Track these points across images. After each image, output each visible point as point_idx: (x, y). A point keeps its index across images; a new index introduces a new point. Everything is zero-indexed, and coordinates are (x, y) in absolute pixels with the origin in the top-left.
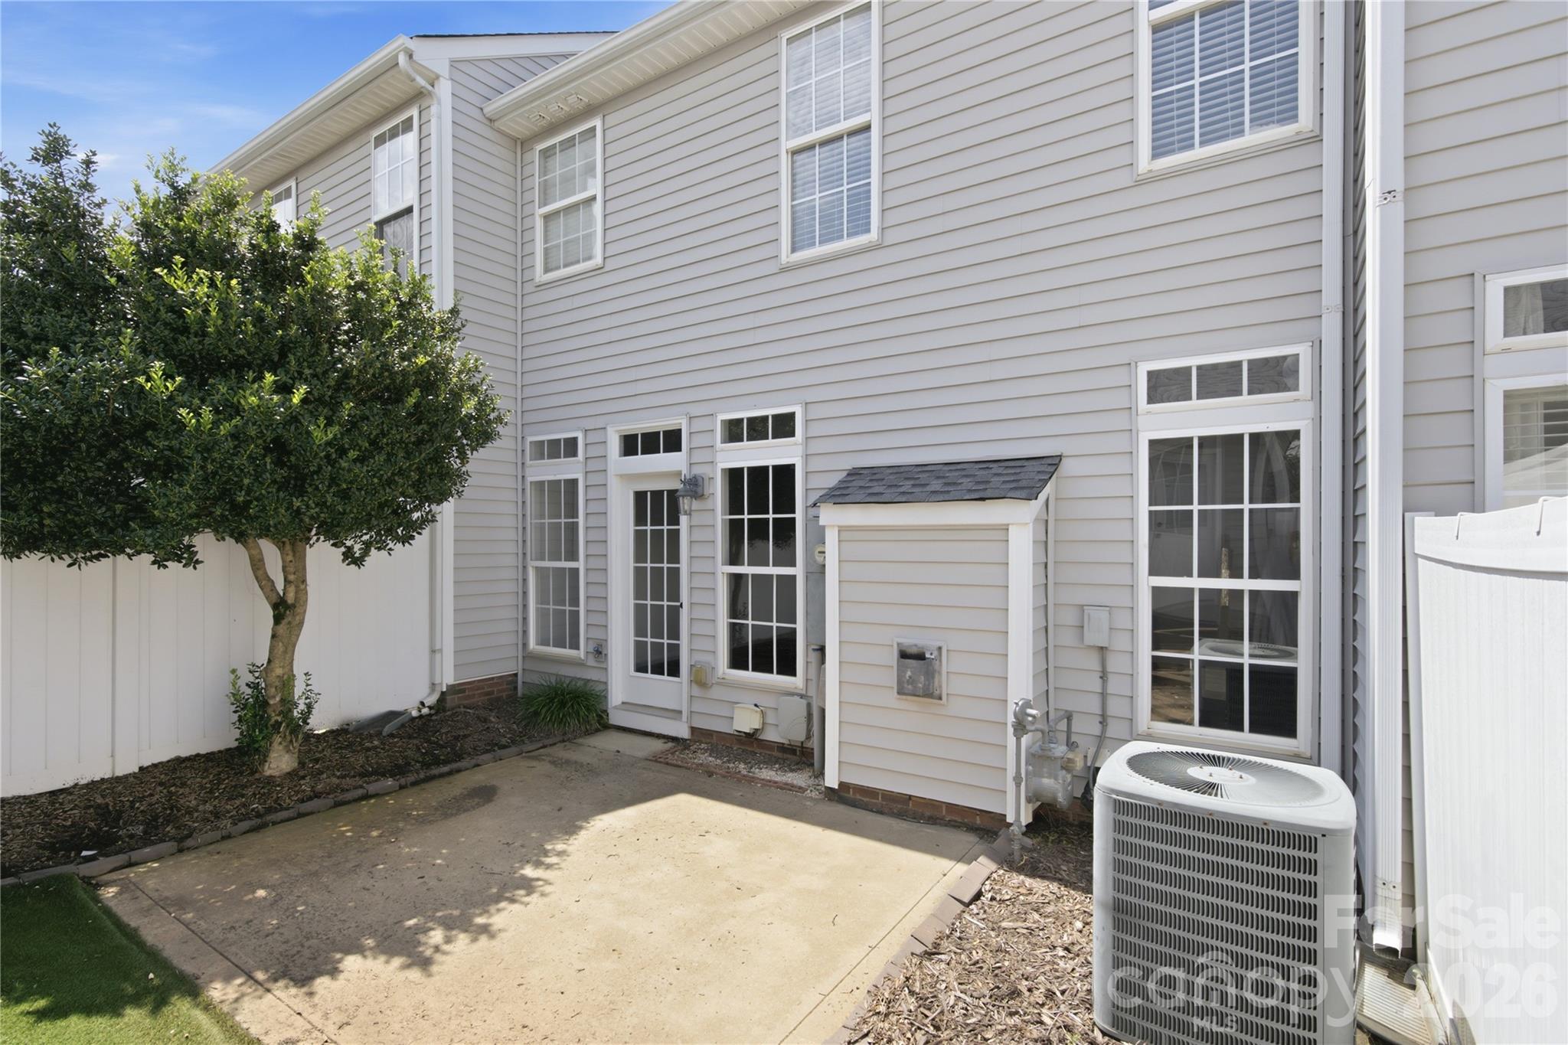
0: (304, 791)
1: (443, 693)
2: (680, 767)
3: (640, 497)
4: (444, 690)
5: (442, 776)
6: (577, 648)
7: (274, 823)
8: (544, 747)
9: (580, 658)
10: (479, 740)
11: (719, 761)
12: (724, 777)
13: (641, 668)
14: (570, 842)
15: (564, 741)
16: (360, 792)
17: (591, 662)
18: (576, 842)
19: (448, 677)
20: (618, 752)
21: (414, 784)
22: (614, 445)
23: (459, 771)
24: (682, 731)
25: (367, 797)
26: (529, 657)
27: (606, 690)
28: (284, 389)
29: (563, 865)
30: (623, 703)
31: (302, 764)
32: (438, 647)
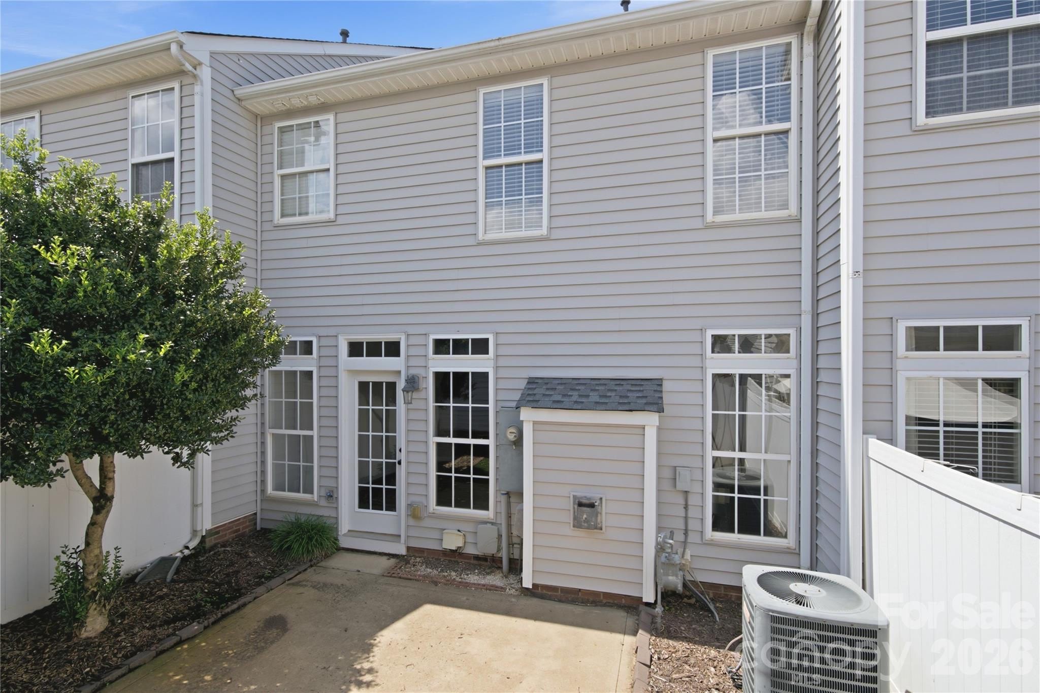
0: (125, 647)
1: (203, 537)
2: (410, 579)
3: (363, 386)
4: (204, 534)
5: (233, 612)
6: (312, 493)
7: (111, 682)
8: (300, 573)
9: (314, 501)
10: (248, 575)
11: (435, 572)
12: (446, 584)
13: (363, 504)
14: (371, 659)
15: (311, 566)
16: (175, 639)
17: (323, 502)
18: (376, 659)
19: (206, 524)
20: (359, 571)
21: (214, 623)
22: (344, 349)
23: (244, 605)
24: (403, 551)
25: (181, 642)
27: (337, 523)
28: (151, 344)
29: (378, 681)
30: (349, 531)
31: (112, 622)
32: (199, 502)
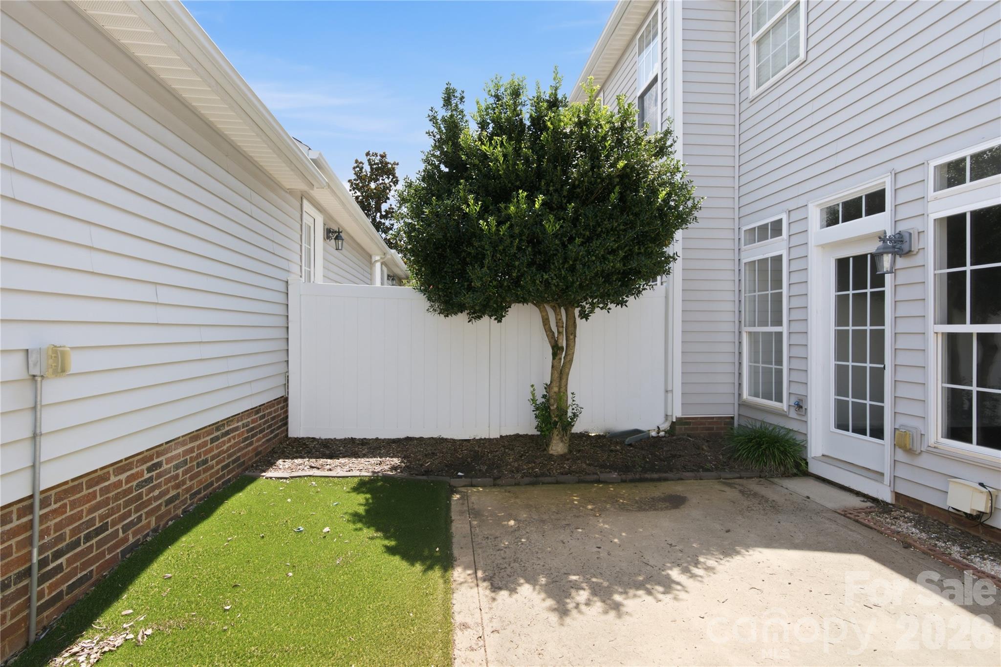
0: (565, 468)
1: (673, 423)
2: (871, 528)
3: (842, 264)
4: (674, 420)
5: (652, 480)
6: (781, 401)
7: (543, 483)
8: (741, 478)
9: (783, 410)
10: (689, 461)
11: (924, 536)
12: (924, 553)
13: (842, 425)
14: (722, 562)
15: (760, 477)
16: (595, 477)
17: (793, 414)
18: (727, 564)
19: (678, 413)
20: (808, 498)
21: (632, 481)
23: (666, 480)
24: (887, 496)
25: (599, 481)
26: (743, 405)
27: (806, 440)
29: (706, 580)
30: (823, 455)
31: (570, 451)
32: (670, 388)
